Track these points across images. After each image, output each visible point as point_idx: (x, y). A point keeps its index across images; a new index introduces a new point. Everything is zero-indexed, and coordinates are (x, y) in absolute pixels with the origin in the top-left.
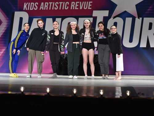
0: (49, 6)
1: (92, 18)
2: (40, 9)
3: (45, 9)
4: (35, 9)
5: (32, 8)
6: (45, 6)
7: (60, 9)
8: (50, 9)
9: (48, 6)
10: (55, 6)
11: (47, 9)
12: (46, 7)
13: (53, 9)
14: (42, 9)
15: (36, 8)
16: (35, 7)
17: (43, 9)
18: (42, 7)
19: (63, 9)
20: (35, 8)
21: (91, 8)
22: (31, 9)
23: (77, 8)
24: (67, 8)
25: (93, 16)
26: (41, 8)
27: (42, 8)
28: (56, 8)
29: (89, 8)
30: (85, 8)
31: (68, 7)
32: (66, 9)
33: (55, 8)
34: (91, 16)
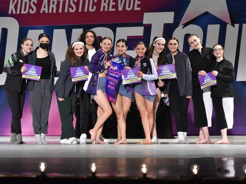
0: (58, 6)
1: (143, 27)
2: (41, 12)
3: (50, 12)
4: (31, 12)
5: (25, 10)
6: (51, 6)
7: (80, 10)
8: (60, 11)
9: (56, 6)
10: (70, 6)
11: (55, 11)
12: (53, 8)
13: (66, 11)
14: (44, 11)
15: (33, 10)
16: (30, 7)
17: (47, 12)
18: (44, 7)
19: (86, 10)
20: (31, 10)
21: (139, 9)
22: (23, 12)
23: (112, 8)
24: (92, 8)
25: (144, 23)
26: (42, 9)
27: (44, 9)
28: (72, 9)
29: (136, 8)
30: (127, 9)
31: (95, 7)
32: (91, 10)
33: (70, 9)
34: (140, 24)
